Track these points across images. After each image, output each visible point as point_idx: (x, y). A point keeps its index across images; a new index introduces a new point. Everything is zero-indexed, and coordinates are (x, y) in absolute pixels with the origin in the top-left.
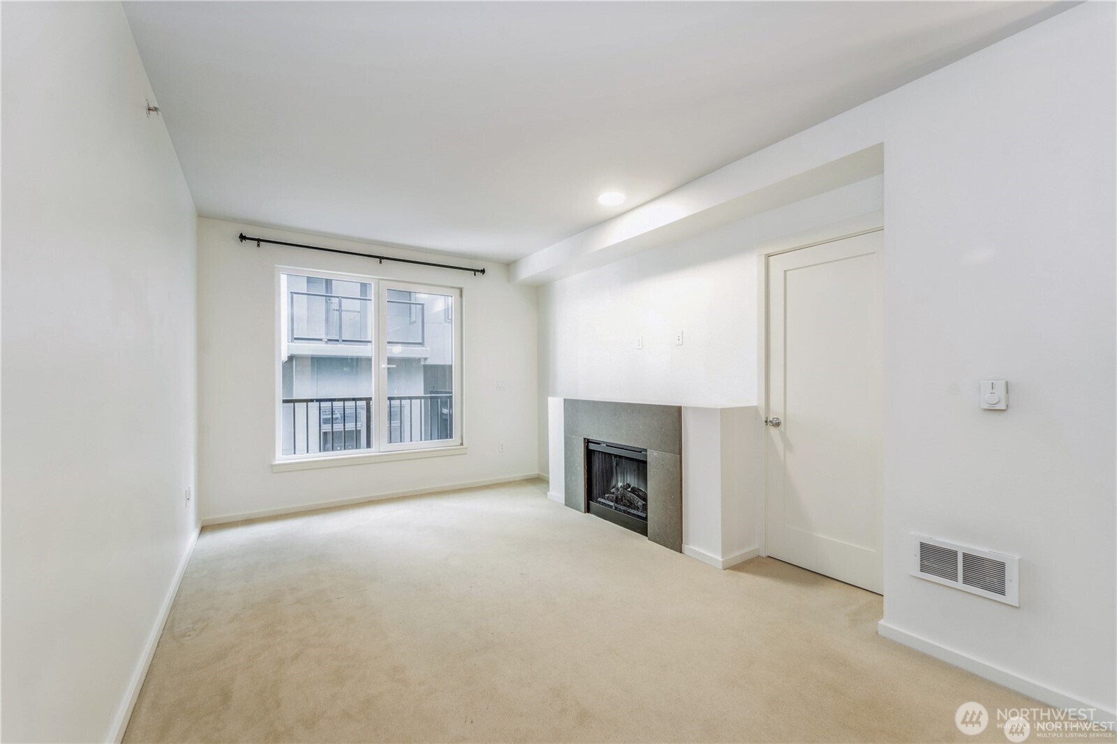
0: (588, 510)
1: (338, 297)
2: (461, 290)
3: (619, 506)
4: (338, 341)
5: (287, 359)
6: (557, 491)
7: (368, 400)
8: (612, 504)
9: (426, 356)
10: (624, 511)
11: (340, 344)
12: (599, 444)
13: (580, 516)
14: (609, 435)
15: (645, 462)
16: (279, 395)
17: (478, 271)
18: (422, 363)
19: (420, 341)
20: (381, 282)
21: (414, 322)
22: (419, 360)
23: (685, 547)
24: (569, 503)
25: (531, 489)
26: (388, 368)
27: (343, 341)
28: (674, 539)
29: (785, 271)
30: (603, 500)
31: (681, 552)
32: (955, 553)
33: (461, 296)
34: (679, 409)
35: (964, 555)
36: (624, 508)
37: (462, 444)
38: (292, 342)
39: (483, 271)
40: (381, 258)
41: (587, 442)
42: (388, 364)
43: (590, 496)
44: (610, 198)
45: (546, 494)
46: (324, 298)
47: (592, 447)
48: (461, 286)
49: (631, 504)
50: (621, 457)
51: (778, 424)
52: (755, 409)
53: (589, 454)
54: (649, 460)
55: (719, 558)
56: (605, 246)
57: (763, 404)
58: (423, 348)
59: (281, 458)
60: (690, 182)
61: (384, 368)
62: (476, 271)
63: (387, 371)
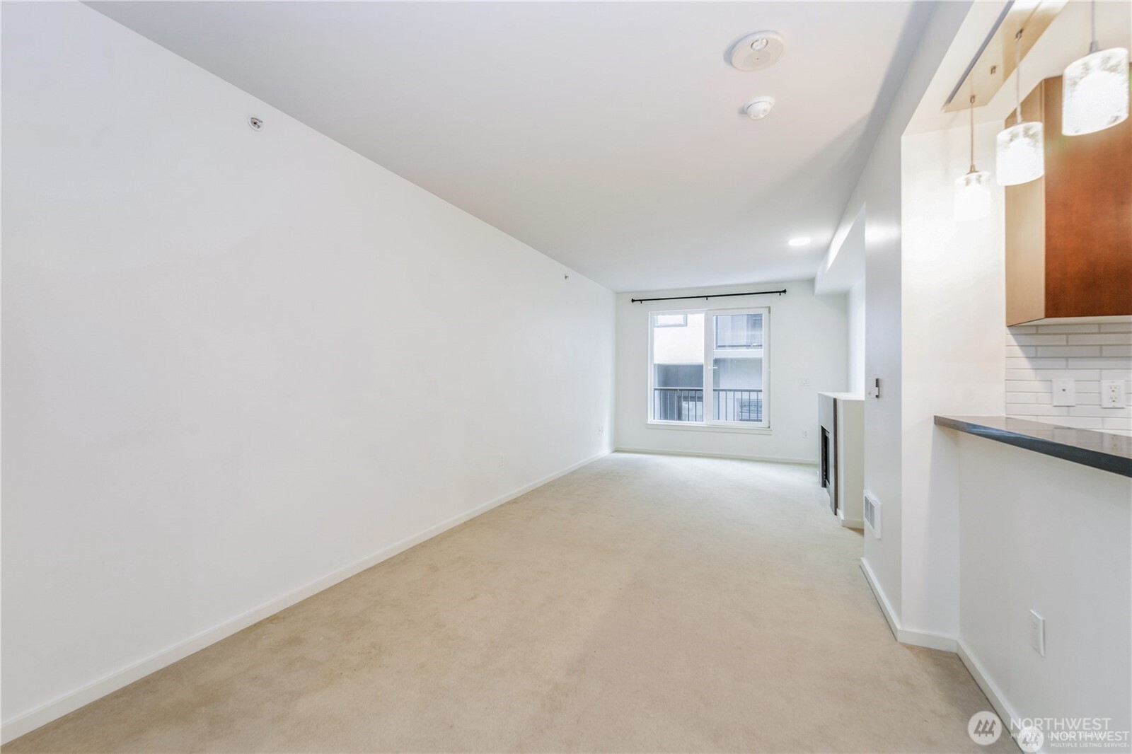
0: (825, 485)
2: (769, 308)
20: (708, 311)
23: (838, 510)
26: (714, 370)
28: (834, 507)
31: (836, 515)
33: (769, 312)
34: (835, 400)
37: (769, 427)
39: (785, 291)
40: (707, 297)
42: (714, 366)
48: (769, 305)
54: (830, 441)
55: (843, 518)
59: (652, 420)
61: (710, 369)
62: (780, 292)
63: (712, 371)
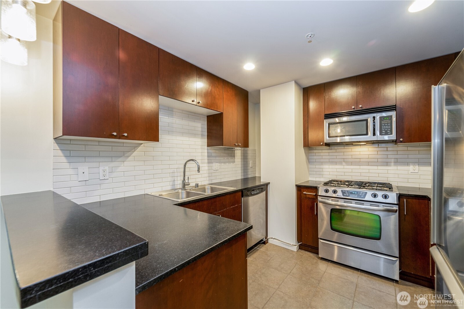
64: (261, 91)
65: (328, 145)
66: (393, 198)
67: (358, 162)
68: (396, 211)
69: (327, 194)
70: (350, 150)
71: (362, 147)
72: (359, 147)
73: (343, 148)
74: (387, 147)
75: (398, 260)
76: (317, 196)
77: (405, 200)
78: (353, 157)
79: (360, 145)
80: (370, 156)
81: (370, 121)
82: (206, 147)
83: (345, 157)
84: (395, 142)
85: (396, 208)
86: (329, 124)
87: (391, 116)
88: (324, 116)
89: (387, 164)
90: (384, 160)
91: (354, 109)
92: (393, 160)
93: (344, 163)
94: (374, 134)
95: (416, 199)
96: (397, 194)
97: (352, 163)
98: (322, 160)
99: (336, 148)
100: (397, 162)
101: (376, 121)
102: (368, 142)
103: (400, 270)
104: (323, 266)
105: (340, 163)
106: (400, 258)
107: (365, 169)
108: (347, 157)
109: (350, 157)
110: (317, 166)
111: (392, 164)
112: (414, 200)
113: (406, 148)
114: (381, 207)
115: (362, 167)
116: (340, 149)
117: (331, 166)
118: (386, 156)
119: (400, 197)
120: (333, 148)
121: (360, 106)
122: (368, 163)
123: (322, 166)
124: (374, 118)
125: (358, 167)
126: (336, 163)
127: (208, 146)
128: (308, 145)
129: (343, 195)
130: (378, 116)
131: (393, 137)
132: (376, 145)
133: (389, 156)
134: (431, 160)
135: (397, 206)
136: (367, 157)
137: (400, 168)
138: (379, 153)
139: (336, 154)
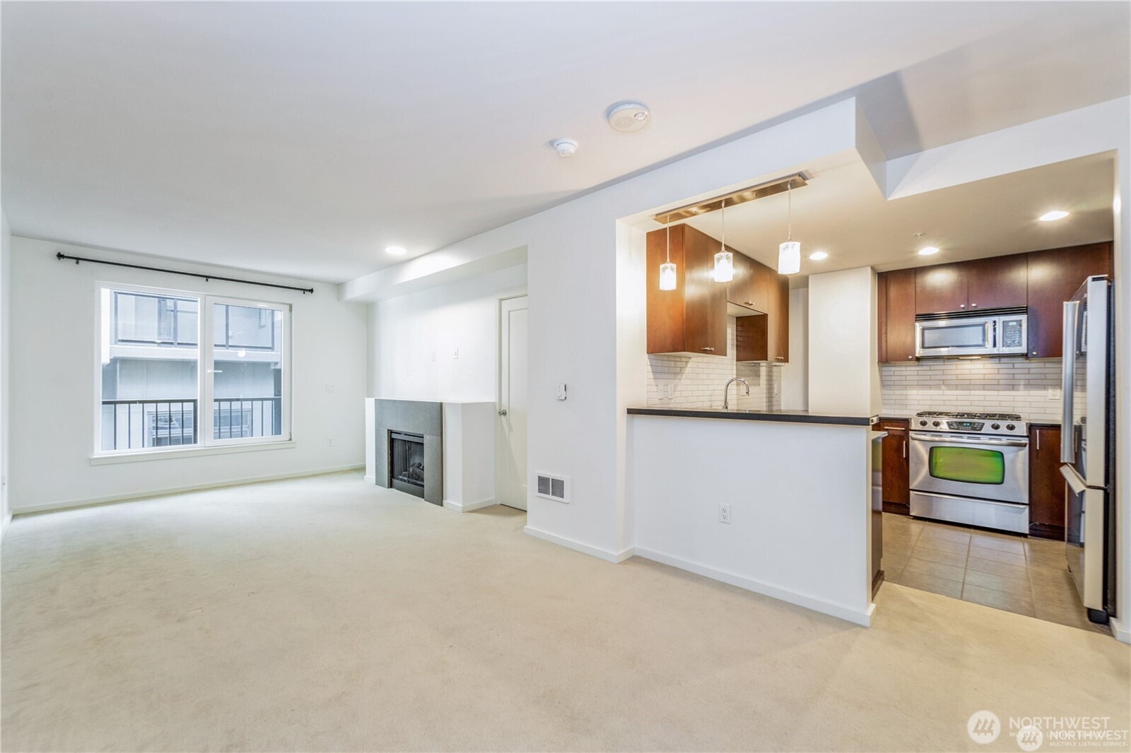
0: (391, 485)
1: (172, 299)
2: (291, 306)
3: (411, 480)
4: (172, 343)
5: (109, 362)
6: (371, 474)
7: (195, 401)
8: (406, 479)
9: (276, 361)
10: (413, 483)
11: (175, 346)
12: (400, 434)
13: (386, 491)
14: (404, 426)
15: (422, 444)
16: (99, 396)
17: (307, 290)
18: (272, 368)
19: (270, 346)
20: (207, 297)
21: (264, 326)
22: (268, 364)
23: (444, 502)
24: (378, 483)
25: (355, 475)
26: (215, 373)
27: (179, 344)
28: (439, 499)
29: (509, 311)
30: (401, 477)
31: (442, 505)
32: (549, 479)
33: (291, 310)
34: (441, 404)
35: (552, 479)
36: (414, 481)
37: (290, 440)
38: (116, 344)
39: (311, 291)
40: (207, 277)
41: (391, 432)
42: (215, 369)
43: (392, 475)
44: (395, 250)
45: (363, 478)
46: (157, 299)
47: (394, 436)
48: (290, 303)
49: (419, 477)
50: (411, 442)
51: (505, 414)
52: (494, 404)
53: (392, 442)
54: (425, 443)
55: (461, 506)
56: (404, 281)
57: (497, 401)
58: (273, 353)
59: (100, 452)
60: (454, 243)
61: (210, 373)
62: (304, 290)
63: (213, 376)
64: (810, 277)
65: (918, 359)
66: (1021, 429)
67: (967, 385)
68: (1025, 445)
69: (925, 428)
70: (954, 367)
71: (973, 362)
72: (969, 362)
73: (942, 363)
74: (1013, 363)
75: (1025, 508)
76: (907, 430)
77: (1038, 431)
78: (959, 377)
79: (971, 360)
80: (987, 377)
81: (989, 327)
82: (735, 362)
83: (944, 377)
84: (1025, 356)
85: (1026, 441)
86: (924, 329)
87: (1021, 321)
88: (915, 317)
89: (1013, 387)
90: (1008, 382)
91: (963, 308)
92: (1022, 382)
93: (943, 387)
94: (995, 345)
95: (1053, 430)
96: (1027, 424)
97: (957, 387)
98: (905, 383)
99: (930, 364)
100: (1030, 385)
101: (997, 327)
102: (983, 356)
103: (1030, 522)
104: (915, 527)
105: (938, 387)
106: (1031, 504)
107: (978, 394)
108: (949, 377)
109: (954, 377)
110: (896, 392)
111: (1022, 387)
112: (1050, 432)
113: (1042, 365)
114: (1004, 440)
115: (972, 392)
116: (938, 366)
117: (921, 392)
118: (1011, 377)
119: (1031, 427)
120: (925, 364)
121: (974, 305)
122: (984, 387)
123: (904, 392)
124: (995, 322)
125: (967, 392)
126: (930, 387)
127: (737, 360)
128: (886, 358)
129: (950, 428)
130: (1000, 319)
131: (1023, 349)
132: (997, 360)
133: (1016, 376)
134: (1061, 376)
135: (1027, 439)
136: (982, 377)
137: (1033, 392)
138: (1001, 371)
139: (931, 373)
